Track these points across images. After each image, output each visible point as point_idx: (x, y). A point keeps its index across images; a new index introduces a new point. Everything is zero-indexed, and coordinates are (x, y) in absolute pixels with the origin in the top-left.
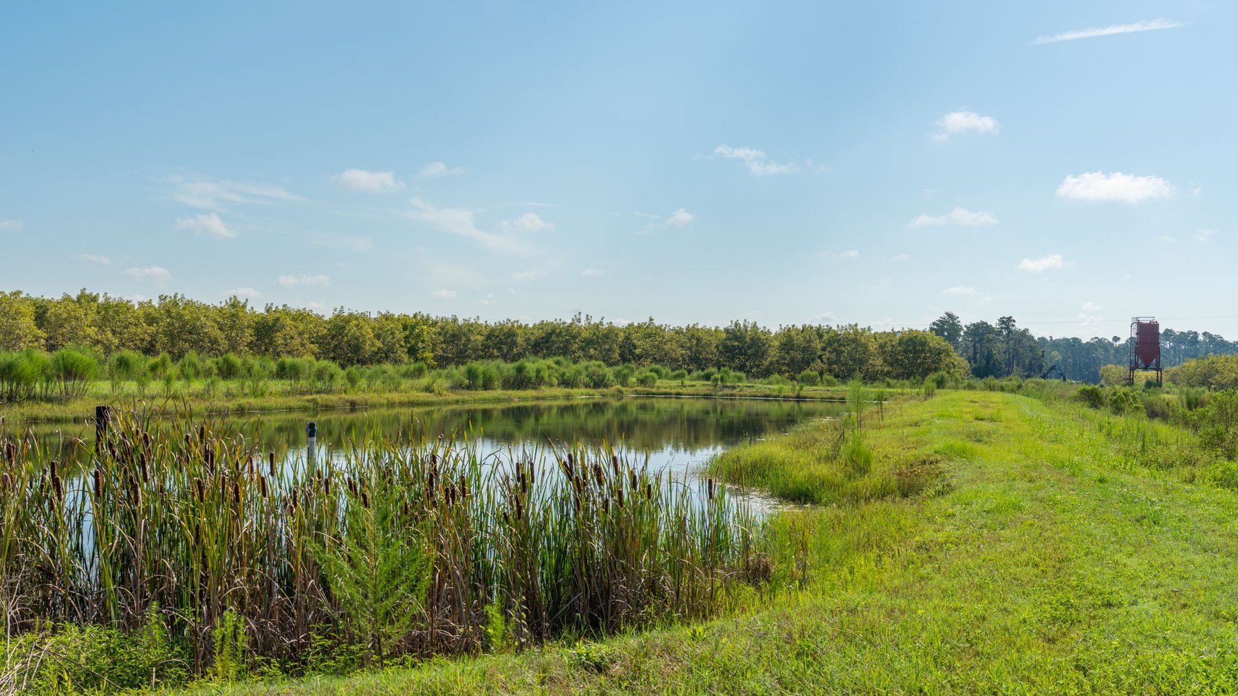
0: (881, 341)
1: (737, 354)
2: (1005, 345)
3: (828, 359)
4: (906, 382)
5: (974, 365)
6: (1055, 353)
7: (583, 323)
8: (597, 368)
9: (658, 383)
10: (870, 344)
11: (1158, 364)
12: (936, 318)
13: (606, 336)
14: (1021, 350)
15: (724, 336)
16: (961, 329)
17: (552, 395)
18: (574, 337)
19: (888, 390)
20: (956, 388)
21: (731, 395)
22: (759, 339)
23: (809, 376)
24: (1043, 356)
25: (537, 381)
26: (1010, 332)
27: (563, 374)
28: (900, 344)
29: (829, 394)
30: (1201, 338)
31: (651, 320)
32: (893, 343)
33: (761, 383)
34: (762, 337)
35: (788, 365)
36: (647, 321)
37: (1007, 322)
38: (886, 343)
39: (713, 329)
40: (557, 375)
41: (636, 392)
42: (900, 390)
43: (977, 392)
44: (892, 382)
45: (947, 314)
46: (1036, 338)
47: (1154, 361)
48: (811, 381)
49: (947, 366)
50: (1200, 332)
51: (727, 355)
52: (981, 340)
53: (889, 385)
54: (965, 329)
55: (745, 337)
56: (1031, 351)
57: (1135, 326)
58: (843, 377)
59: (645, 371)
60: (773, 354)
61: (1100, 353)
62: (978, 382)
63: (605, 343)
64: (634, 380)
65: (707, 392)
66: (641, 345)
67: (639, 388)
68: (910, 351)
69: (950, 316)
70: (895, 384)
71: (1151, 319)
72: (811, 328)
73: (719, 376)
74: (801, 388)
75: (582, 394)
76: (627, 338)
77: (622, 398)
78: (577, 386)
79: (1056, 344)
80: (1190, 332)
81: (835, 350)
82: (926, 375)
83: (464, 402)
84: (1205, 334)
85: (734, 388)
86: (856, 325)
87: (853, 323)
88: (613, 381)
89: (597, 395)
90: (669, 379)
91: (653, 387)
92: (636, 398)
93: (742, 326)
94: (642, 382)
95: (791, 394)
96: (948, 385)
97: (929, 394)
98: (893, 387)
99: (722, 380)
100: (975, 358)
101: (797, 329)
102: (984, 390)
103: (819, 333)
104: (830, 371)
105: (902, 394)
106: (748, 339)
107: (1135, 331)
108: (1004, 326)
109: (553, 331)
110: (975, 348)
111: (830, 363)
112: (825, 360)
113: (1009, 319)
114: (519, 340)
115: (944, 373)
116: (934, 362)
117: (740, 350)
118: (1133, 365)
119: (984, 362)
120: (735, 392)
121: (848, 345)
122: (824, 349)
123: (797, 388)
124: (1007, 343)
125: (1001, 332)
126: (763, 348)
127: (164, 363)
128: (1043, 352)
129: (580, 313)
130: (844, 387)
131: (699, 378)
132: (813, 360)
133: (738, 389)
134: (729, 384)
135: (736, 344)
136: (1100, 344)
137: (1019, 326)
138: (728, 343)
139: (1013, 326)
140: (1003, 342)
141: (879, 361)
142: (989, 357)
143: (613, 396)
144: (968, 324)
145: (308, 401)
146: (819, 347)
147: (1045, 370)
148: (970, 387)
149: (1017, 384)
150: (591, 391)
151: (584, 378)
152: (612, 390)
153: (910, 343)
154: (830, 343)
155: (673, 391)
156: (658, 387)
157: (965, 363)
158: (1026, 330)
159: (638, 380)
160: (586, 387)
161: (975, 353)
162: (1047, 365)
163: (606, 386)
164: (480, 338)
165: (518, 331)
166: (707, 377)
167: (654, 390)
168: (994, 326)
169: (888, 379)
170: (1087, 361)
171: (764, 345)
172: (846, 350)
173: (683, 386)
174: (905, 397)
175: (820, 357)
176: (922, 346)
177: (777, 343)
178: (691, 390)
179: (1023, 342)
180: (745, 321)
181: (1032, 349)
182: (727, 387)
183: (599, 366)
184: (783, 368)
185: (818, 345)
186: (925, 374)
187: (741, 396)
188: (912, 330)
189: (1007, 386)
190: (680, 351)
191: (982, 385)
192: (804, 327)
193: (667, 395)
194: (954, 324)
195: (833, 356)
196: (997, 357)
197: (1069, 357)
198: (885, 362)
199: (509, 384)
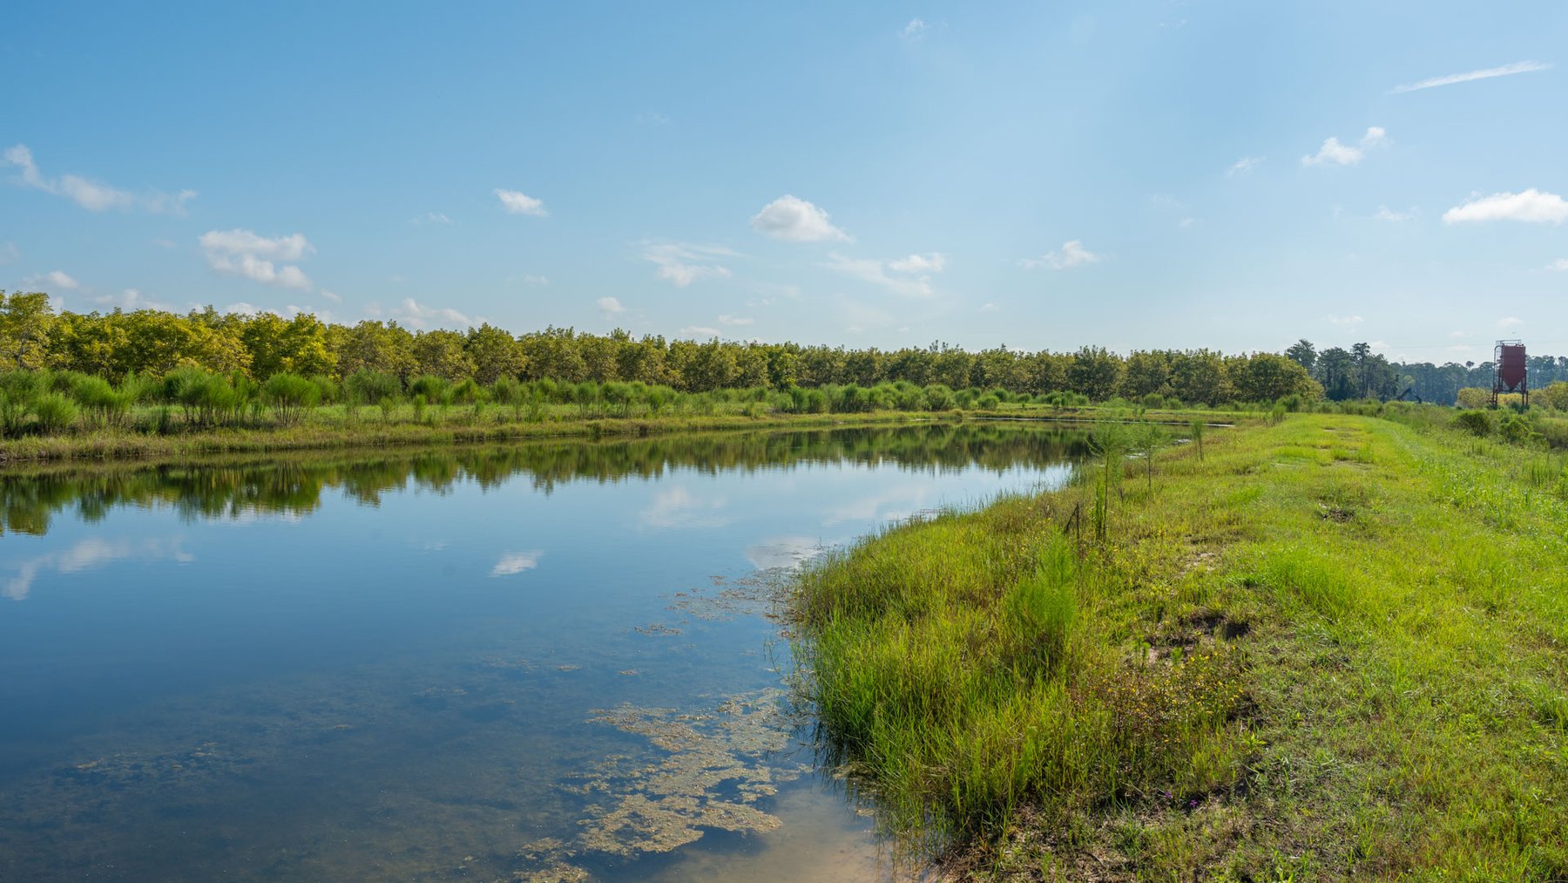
0: (1230, 364)
1: (1085, 378)
2: (1360, 370)
3: (1177, 382)
4: (1256, 405)
5: (1327, 388)
6: (1408, 377)
7: (940, 350)
8: (937, 392)
9: (1000, 405)
10: (1219, 368)
11: (1524, 385)
12: (1291, 345)
13: (957, 362)
14: (1375, 374)
15: (1073, 360)
16: (1316, 355)
17: (886, 417)
18: (927, 363)
19: (1235, 413)
20: (1309, 411)
21: (1071, 418)
22: (1107, 363)
23: (1153, 398)
24: (1397, 380)
25: (871, 404)
26: (1364, 357)
27: (901, 398)
28: (1250, 367)
29: (1172, 417)
30: (1557, 362)
31: (1003, 346)
32: (1244, 366)
33: (1105, 406)
34: (1110, 362)
35: (1136, 388)
36: (1000, 348)
37: (1361, 348)
38: (1236, 366)
39: (1065, 355)
40: (893, 398)
41: (977, 415)
42: (1247, 414)
43: (1334, 416)
44: (1241, 405)
45: (1301, 341)
46: (1389, 364)
47: (1520, 384)
48: (1155, 404)
49: (1300, 389)
50: (1556, 357)
51: (1076, 378)
52: (1335, 365)
53: (1237, 408)
54: (1319, 355)
55: (1093, 362)
56: (1385, 375)
57: (1499, 349)
58: (1189, 400)
59: (989, 395)
60: (1121, 378)
61: (1454, 377)
62: (1332, 405)
63: (956, 368)
64: (976, 403)
65: (1047, 415)
66: (990, 370)
67: (980, 411)
68: (1261, 375)
69: (1305, 343)
70: (1244, 407)
71: (1517, 342)
72: (1161, 352)
73: (1059, 399)
74: (1143, 411)
75: (918, 417)
76: (978, 364)
77: (961, 421)
78: (915, 409)
79: (1409, 369)
80: (1545, 357)
81: (1183, 374)
82: (1278, 398)
83: (779, 426)
84: (1561, 358)
85: (1075, 410)
86: (1207, 350)
87: (1203, 348)
88: (953, 404)
89: (933, 418)
90: (1013, 402)
91: (994, 410)
92: (976, 421)
93: (1091, 351)
94: (984, 405)
95: (1132, 417)
96: (1301, 408)
97: (1279, 418)
98: (1241, 410)
99: (1063, 402)
100: (1329, 381)
101: (1146, 354)
102: (1339, 413)
103: (1169, 357)
104: (1178, 394)
105: (1250, 418)
106: (1096, 365)
107: (1499, 355)
108: (1358, 352)
109: (908, 358)
110: (1329, 372)
111: (1180, 386)
112: (1174, 384)
113: (1364, 345)
114: (877, 366)
115: (1297, 396)
116: (1286, 385)
117: (1088, 374)
118: (1496, 388)
119: (1338, 386)
120: (1076, 414)
121: (1197, 369)
122: (1173, 373)
123: (1139, 411)
124: (1362, 368)
125: (1355, 357)
126: (1111, 373)
127: (468, 387)
128: (1397, 376)
129: (937, 341)
130: (1189, 411)
131: (1043, 401)
132: (1161, 384)
133: (1079, 412)
134: (1070, 407)
135: (1084, 368)
136: (1453, 369)
137: (1374, 351)
138: (1077, 367)
139: (1368, 351)
140: (1357, 367)
141: (1229, 384)
142: (1343, 380)
143: (951, 418)
144: (1323, 351)
145: (588, 426)
146: (1167, 370)
147: (1399, 393)
148: (1326, 410)
149: (1377, 407)
150: (927, 414)
151: (923, 400)
152: (951, 413)
153: (1261, 366)
154: (1178, 367)
155: (1014, 414)
156: (999, 410)
157: (1320, 387)
158: (1381, 356)
159: (979, 403)
160: (925, 410)
161: (1329, 377)
162: (1401, 388)
163: (946, 409)
164: (842, 365)
165: (876, 358)
166: (1050, 400)
167: (995, 413)
168: (1348, 352)
169: (1236, 402)
170: (1440, 384)
171: (1112, 369)
172: (1194, 374)
173: (1024, 408)
174: (1252, 421)
175: (1169, 381)
176: (1274, 369)
177: (1125, 368)
178: (1030, 413)
179: (1378, 367)
180: (1094, 346)
181: (1386, 374)
182: (1068, 410)
183: (940, 390)
184: (1132, 392)
185: (1166, 368)
186: (1275, 398)
187: (1080, 419)
188: (1263, 354)
189: (1366, 409)
190: (1028, 376)
191: (1339, 408)
192: (1153, 352)
193: (1006, 418)
194: (1308, 350)
195: (1182, 380)
196: (1351, 380)
197: (1422, 381)
198: (1235, 385)
199: (837, 407)
